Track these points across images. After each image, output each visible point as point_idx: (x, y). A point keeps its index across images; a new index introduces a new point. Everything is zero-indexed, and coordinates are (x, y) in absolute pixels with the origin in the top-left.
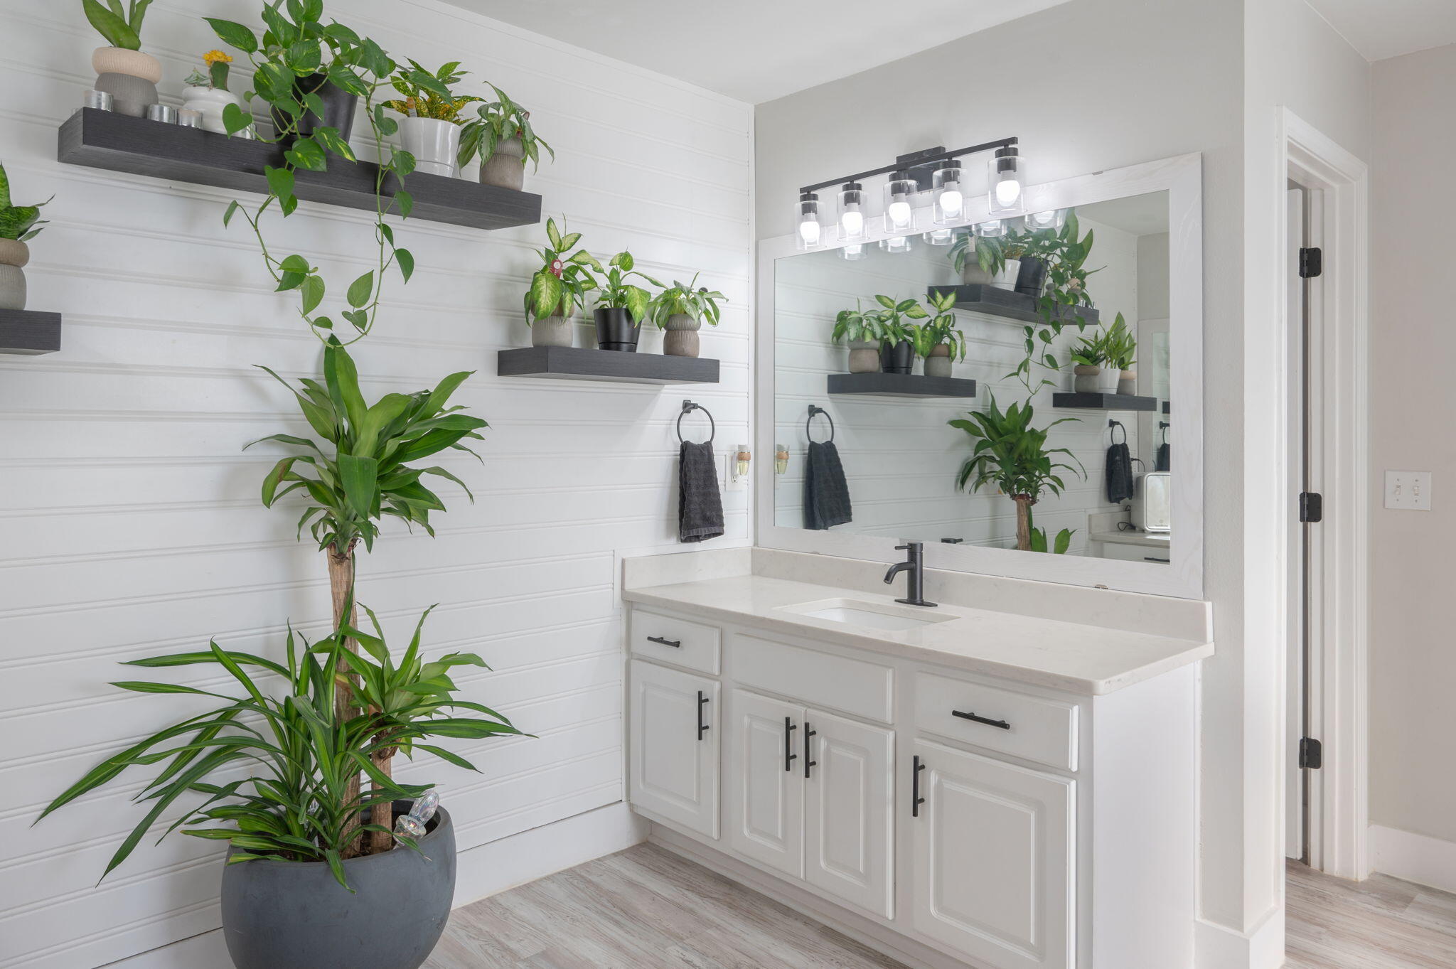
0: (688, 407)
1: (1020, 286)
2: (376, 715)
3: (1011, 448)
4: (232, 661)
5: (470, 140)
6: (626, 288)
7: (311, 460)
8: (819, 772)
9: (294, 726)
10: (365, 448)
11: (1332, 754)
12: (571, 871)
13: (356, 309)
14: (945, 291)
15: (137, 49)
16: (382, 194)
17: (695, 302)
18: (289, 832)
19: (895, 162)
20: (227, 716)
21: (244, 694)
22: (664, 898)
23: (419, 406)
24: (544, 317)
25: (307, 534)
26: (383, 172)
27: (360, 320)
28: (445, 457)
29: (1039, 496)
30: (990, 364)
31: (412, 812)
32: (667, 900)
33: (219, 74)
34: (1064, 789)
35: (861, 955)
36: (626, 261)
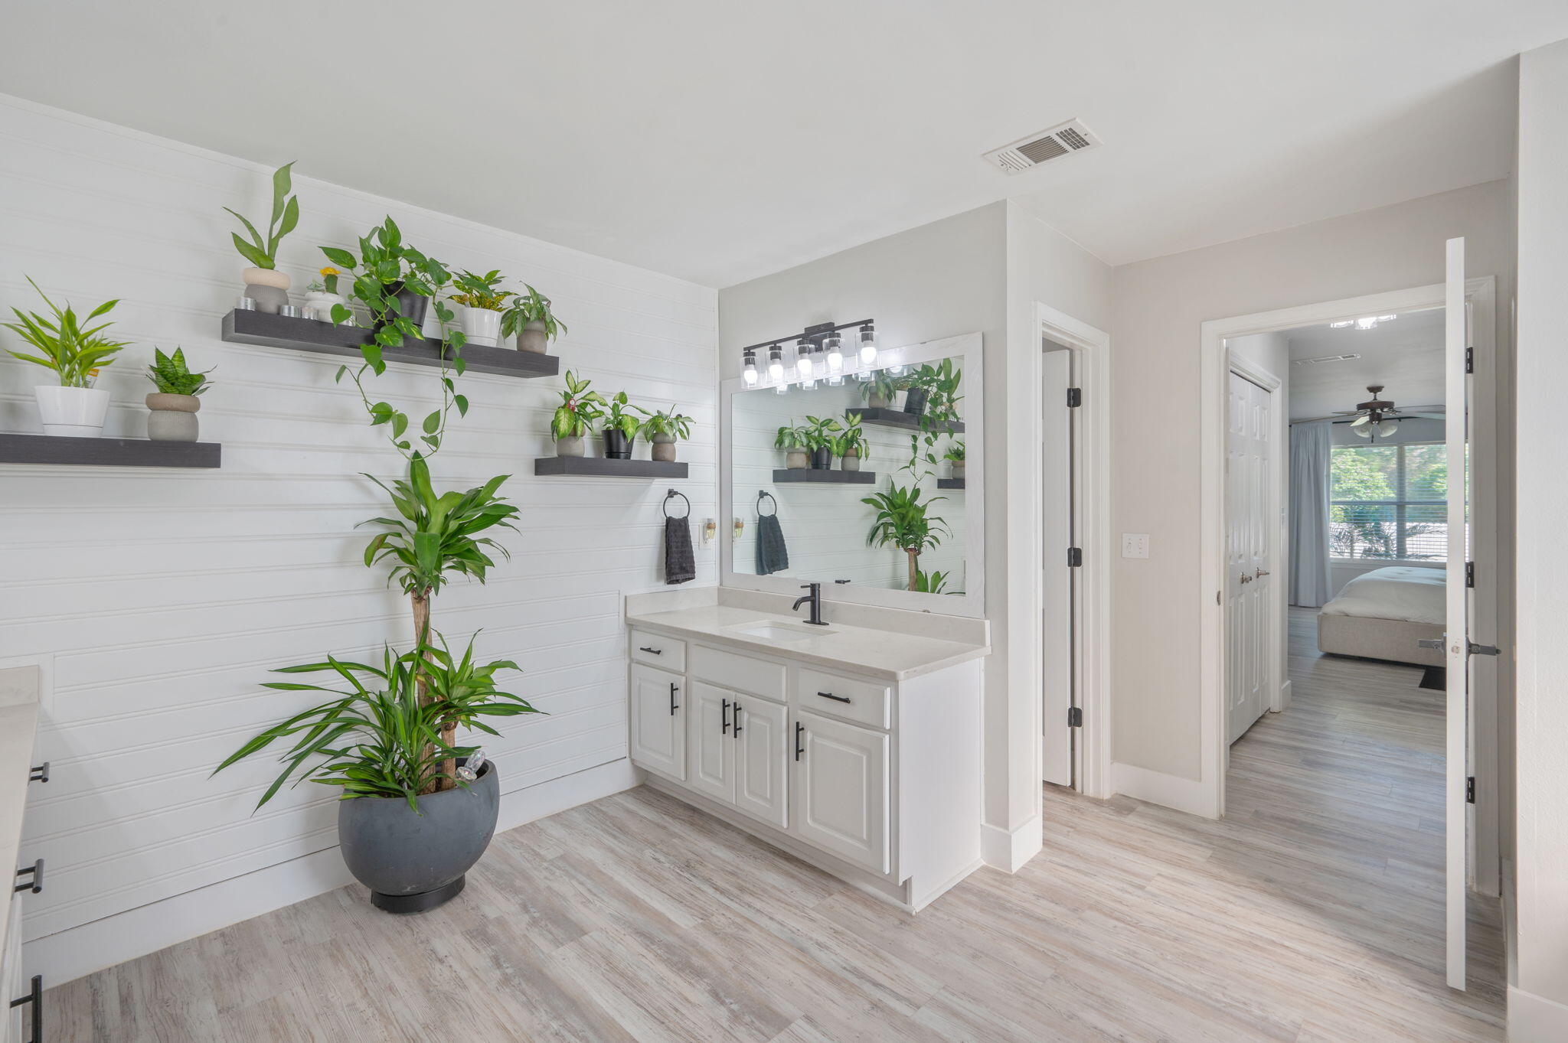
0: (672, 494)
1: (909, 408)
2: (442, 702)
3: (903, 517)
4: (344, 668)
5: (509, 321)
6: (622, 415)
7: (400, 535)
8: (744, 734)
9: (387, 710)
10: (435, 528)
11: (1088, 717)
12: (590, 805)
13: (429, 435)
14: (855, 412)
15: (272, 269)
16: (445, 359)
17: (671, 424)
18: (385, 779)
19: (803, 332)
20: (345, 704)
21: (354, 691)
22: (648, 820)
23: (474, 499)
24: (563, 436)
25: (396, 583)
26: (445, 345)
27: (434, 441)
28: (493, 532)
29: (923, 549)
30: (891, 460)
31: (467, 764)
32: (650, 821)
33: (331, 283)
34: (881, 740)
35: (770, 852)
36: (623, 398)
